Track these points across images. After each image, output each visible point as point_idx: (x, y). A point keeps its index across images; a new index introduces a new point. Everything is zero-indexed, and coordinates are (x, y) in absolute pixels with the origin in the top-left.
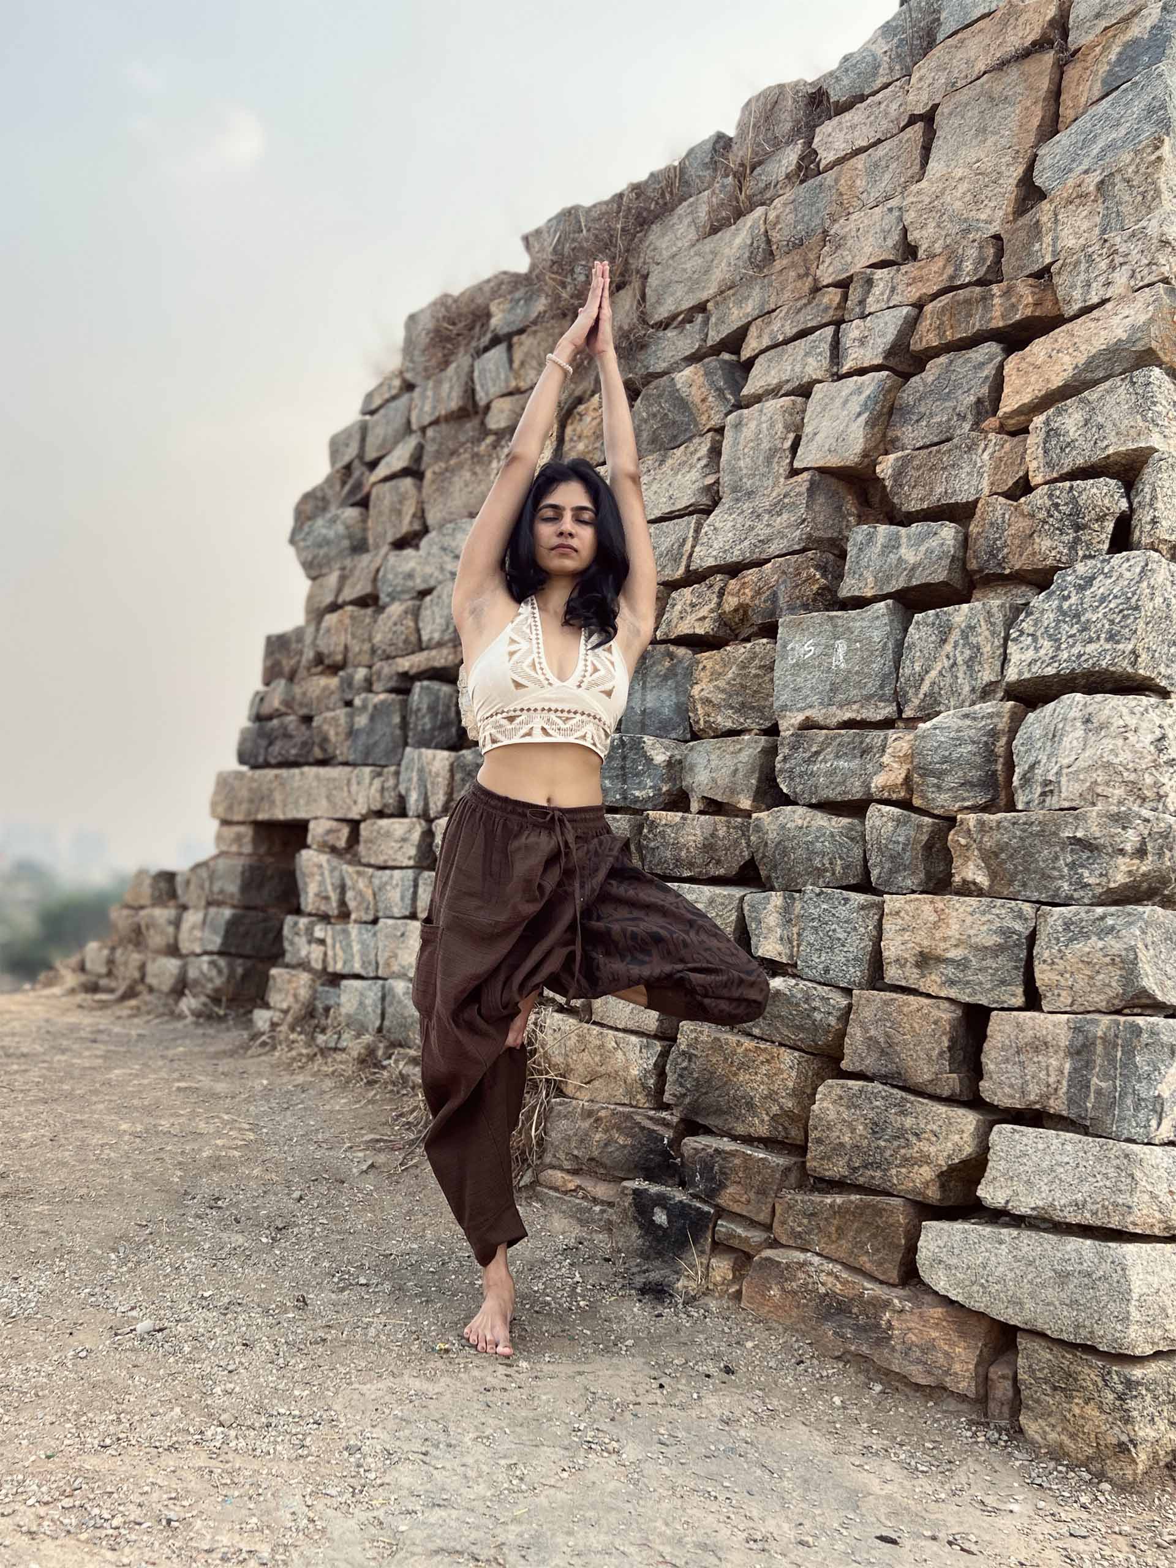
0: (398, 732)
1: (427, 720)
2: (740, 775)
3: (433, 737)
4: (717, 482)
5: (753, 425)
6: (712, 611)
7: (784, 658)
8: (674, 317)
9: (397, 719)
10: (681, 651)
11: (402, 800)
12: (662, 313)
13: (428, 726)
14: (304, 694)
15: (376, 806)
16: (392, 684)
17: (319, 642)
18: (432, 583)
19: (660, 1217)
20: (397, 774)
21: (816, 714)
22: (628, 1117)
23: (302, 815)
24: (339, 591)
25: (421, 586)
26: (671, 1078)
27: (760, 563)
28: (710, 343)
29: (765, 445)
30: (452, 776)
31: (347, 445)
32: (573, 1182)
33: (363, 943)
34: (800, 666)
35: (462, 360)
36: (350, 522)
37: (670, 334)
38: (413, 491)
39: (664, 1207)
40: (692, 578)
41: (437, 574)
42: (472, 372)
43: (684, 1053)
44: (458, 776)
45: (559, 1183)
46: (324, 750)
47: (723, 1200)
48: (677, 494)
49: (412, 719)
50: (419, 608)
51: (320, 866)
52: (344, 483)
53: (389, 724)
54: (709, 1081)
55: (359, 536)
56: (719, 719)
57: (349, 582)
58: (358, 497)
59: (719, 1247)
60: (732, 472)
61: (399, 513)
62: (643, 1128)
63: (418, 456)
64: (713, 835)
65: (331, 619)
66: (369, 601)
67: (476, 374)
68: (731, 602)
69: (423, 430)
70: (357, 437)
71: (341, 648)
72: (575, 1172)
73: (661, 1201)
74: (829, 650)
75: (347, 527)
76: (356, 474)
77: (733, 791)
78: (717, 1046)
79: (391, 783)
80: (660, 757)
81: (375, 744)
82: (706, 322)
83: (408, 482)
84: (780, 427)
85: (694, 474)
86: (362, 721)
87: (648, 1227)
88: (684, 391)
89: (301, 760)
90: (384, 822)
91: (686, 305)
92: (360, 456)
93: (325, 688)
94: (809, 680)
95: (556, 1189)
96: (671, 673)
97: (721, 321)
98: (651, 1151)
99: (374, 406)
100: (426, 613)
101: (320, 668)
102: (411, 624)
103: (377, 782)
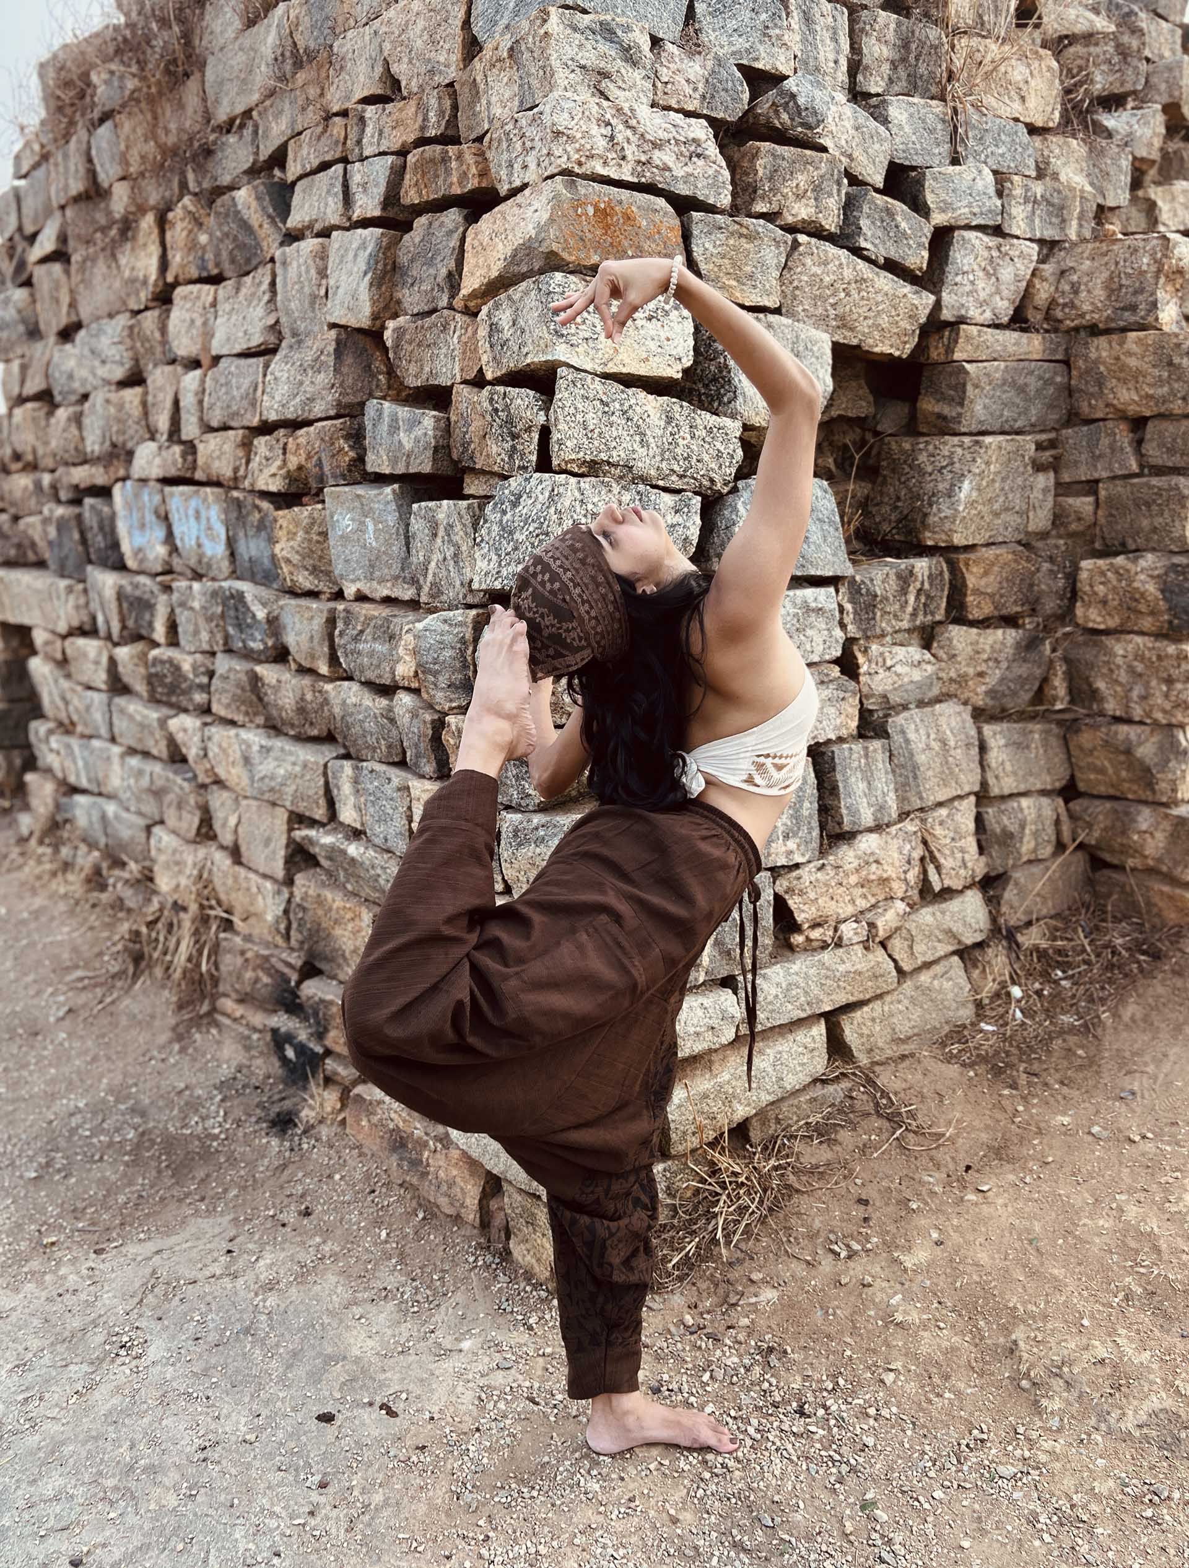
0: (80, 548)
1: (100, 538)
2: (316, 641)
3: (108, 558)
4: (277, 322)
5: (295, 264)
6: (280, 468)
7: (333, 529)
8: (232, 121)
9: (76, 536)
10: (265, 505)
11: (94, 619)
12: (222, 115)
13: (102, 545)
14: (10, 492)
15: (75, 623)
16: (70, 495)
17: (14, 438)
18: (89, 388)
19: (290, 1053)
20: (85, 591)
21: (365, 587)
22: (266, 959)
23: (26, 621)
24: (23, 382)
25: (82, 391)
26: (294, 925)
27: (309, 423)
28: (262, 158)
29: (307, 290)
30: (120, 606)
31: (8, 214)
32: (239, 1011)
33: (83, 759)
34: (345, 538)
35: (81, 133)
36: (21, 305)
37: (232, 139)
38: (63, 278)
39: (291, 1044)
40: (266, 428)
41: (91, 378)
42: (89, 149)
43: (299, 905)
44: (125, 605)
45: (229, 1011)
46: (36, 553)
47: (329, 1042)
48: (251, 330)
49: (89, 536)
50: (81, 413)
51: (45, 678)
52: (11, 257)
53: (71, 539)
54: (318, 931)
55: (33, 320)
56: (301, 579)
57: (30, 372)
58: (24, 277)
59: (328, 1081)
60: (287, 314)
61: (57, 301)
62: (277, 971)
63: (63, 238)
64: (302, 699)
65: (18, 412)
66: (46, 397)
67: (94, 152)
68: (293, 462)
69: (63, 208)
70: (14, 206)
71: (29, 449)
72: (241, 1001)
73: (289, 1038)
74: (361, 529)
75: (19, 311)
76: (19, 250)
77: (313, 657)
78: (320, 901)
79: (82, 601)
80: (261, 614)
81: (66, 557)
82: (256, 132)
83: (57, 268)
84: (313, 272)
85: (260, 311)
86: (52, 532)
87: (284, 1060)
88: (245, 214)
89: (21, 560)
90: (81, 642)
91: (239, 109)
92: (20, 229)
93: (26, 488)
94: (354, 552)
95: (228, 1016)
96: (261, 526)
97: (266, 136)
98: (285, 991)
99: (24, 171)
100: (87, 421)
101: (19, 465)
102: (76, 432)
103: (72, 598)
